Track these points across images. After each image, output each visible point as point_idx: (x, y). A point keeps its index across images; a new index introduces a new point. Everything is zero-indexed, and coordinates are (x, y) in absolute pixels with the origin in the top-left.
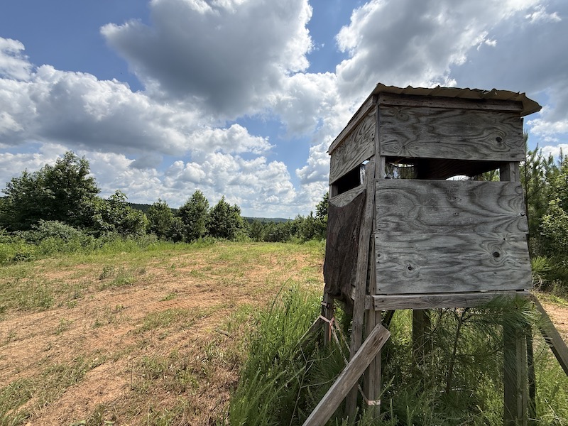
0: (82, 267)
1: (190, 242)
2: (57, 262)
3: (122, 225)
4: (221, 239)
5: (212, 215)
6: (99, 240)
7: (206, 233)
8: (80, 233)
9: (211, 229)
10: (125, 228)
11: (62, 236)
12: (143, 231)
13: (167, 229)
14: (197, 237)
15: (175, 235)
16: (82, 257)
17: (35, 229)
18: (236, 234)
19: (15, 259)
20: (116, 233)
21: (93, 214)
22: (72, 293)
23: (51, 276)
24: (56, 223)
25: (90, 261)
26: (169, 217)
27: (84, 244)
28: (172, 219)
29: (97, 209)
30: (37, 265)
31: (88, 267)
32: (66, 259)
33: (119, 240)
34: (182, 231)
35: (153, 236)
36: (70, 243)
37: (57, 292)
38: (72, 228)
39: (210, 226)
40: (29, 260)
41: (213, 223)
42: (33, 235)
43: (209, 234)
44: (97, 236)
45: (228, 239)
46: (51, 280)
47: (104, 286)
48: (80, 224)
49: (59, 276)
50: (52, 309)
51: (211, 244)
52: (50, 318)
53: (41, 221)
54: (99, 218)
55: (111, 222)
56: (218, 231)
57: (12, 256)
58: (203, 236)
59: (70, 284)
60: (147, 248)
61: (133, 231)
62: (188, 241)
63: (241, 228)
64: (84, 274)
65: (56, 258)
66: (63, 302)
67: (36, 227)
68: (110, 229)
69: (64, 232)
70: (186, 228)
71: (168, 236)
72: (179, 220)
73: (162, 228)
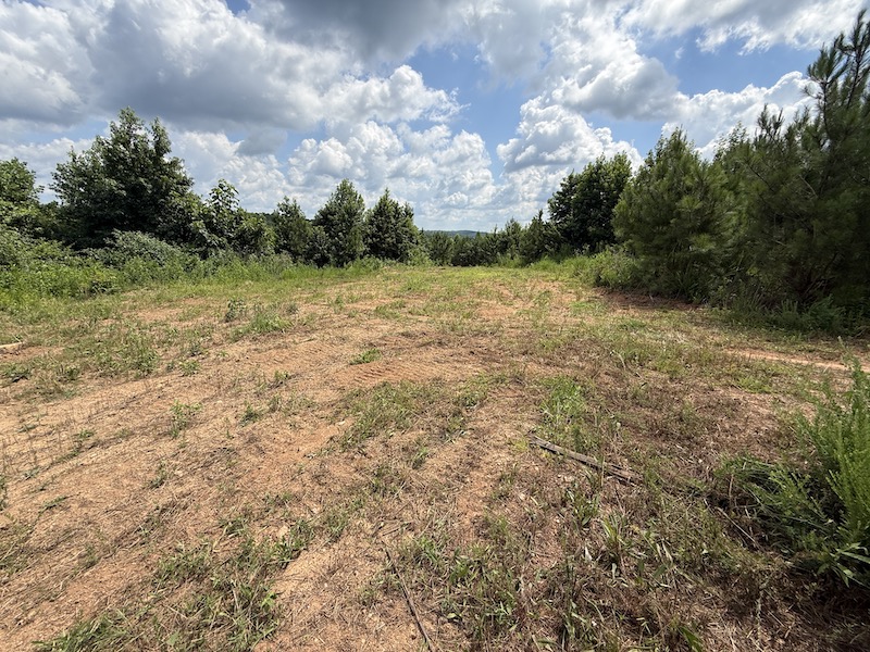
0: (191, 302)
1: (342, 266)
2: (152, 294)
3: (237, 239)
4: (389, 261)
5: (371, 223)
6: (209, 262)
7: (365, 253)
8: (177, 251)
9: (370, 245)
10: (243, 243)
11: (153, 256)
12: (270, 249)
13: (304, 247)
14: (353, 258)
15: (317, 256)
16: (190, 288)
17: (111, 246)
18: (410, 254)
19: (92, 291)
20: (231, 251)
21: (191, 221)
22: (187, 345)
23: (148, 316)
24: (139, 235)
25: (202, 294)
26: (304, 226)
27: (188, 269)
28: (310, 231)
29: (195, 213)
30: (126, 299)
31: (201, 301)
32: (165, 290)
33: (237, 262)
34: (328, 249)
35: (286, 257)
36: (167, 266)
37: (161, 343)
38: (164, 243)
39: (370, 241)
40: (112, 292)
41: (374, 236)
42: (111, 256)
43: (370, 253)
44: (204, 256)
45: (401, 261)
46: (148, 322)
47: (238, 333)
48: (176, 238)
49: (161, 315)
50: (157, 375)
51: (375, 268)
52: (155, 396)
53: (117, 233)
54: (200, 226)
55: (220, 233)
56: (383, 249)
57: (87, 286)
58: (362, 257)
59: (179, 329)
60: (281, 275)
61: (255, 248)
62: (340, 264)
63: (417, 243)
64: (198, 313)
65: (151, 288)
66: (173, 363)
67: (112, 242)
68: (222, 247)
69: (154, 249)
70: (333, 244)
71: (309, 256)
72: (320, 231)
73: (295, 245)
